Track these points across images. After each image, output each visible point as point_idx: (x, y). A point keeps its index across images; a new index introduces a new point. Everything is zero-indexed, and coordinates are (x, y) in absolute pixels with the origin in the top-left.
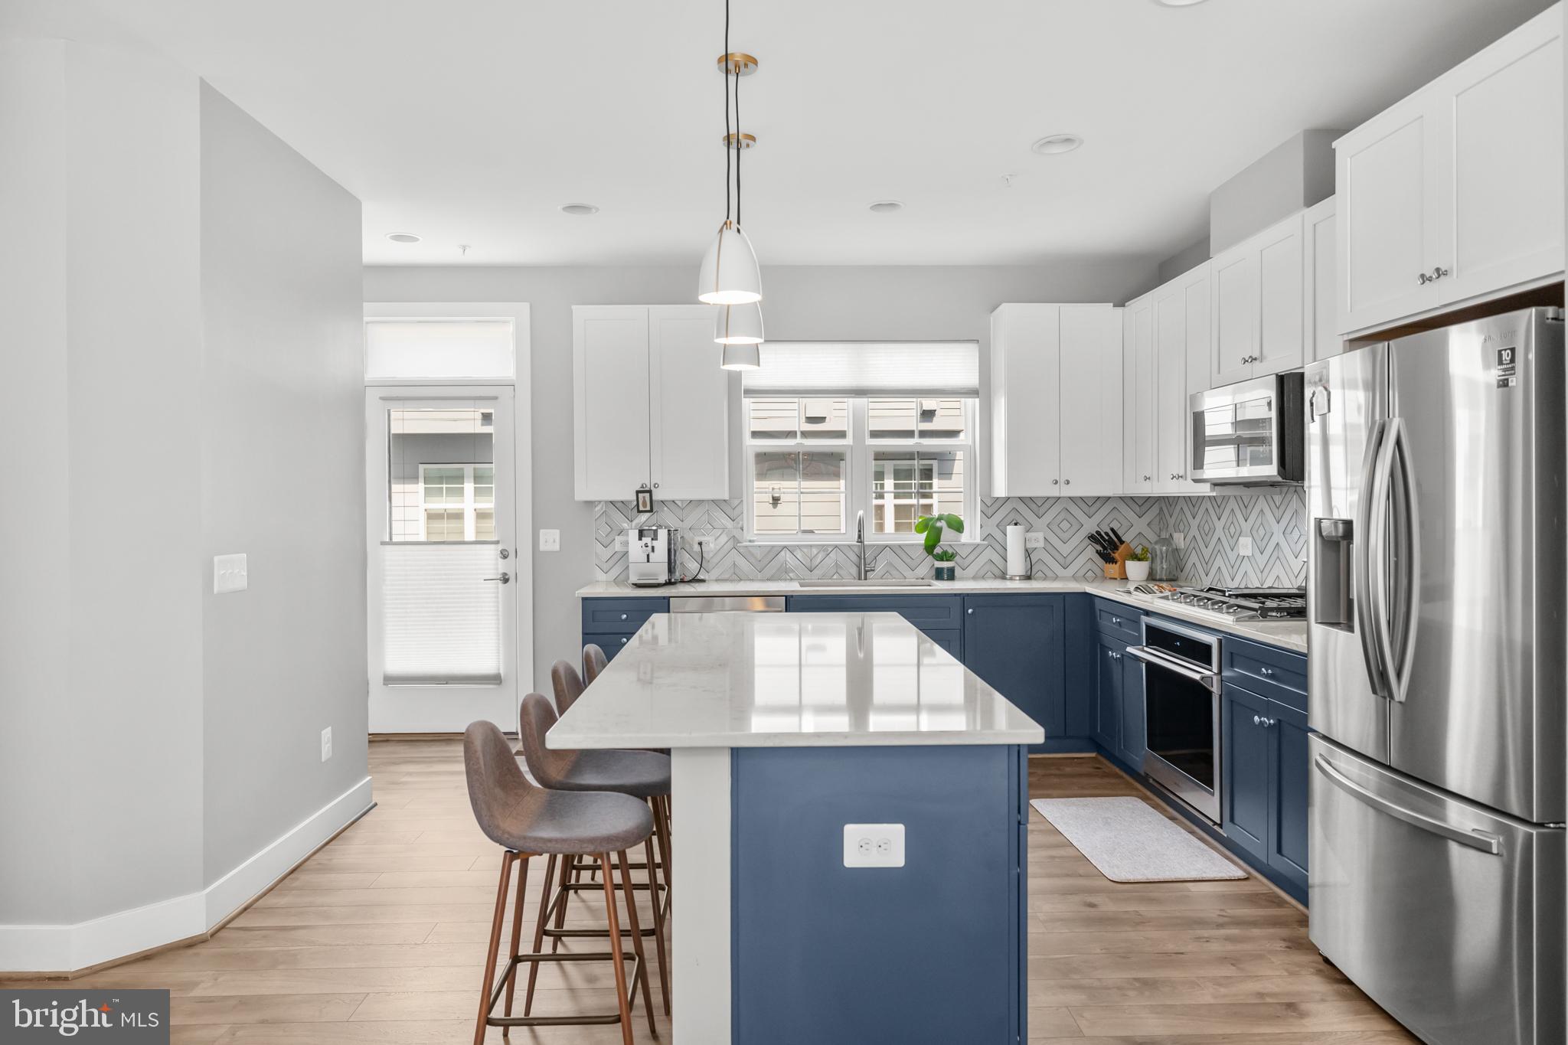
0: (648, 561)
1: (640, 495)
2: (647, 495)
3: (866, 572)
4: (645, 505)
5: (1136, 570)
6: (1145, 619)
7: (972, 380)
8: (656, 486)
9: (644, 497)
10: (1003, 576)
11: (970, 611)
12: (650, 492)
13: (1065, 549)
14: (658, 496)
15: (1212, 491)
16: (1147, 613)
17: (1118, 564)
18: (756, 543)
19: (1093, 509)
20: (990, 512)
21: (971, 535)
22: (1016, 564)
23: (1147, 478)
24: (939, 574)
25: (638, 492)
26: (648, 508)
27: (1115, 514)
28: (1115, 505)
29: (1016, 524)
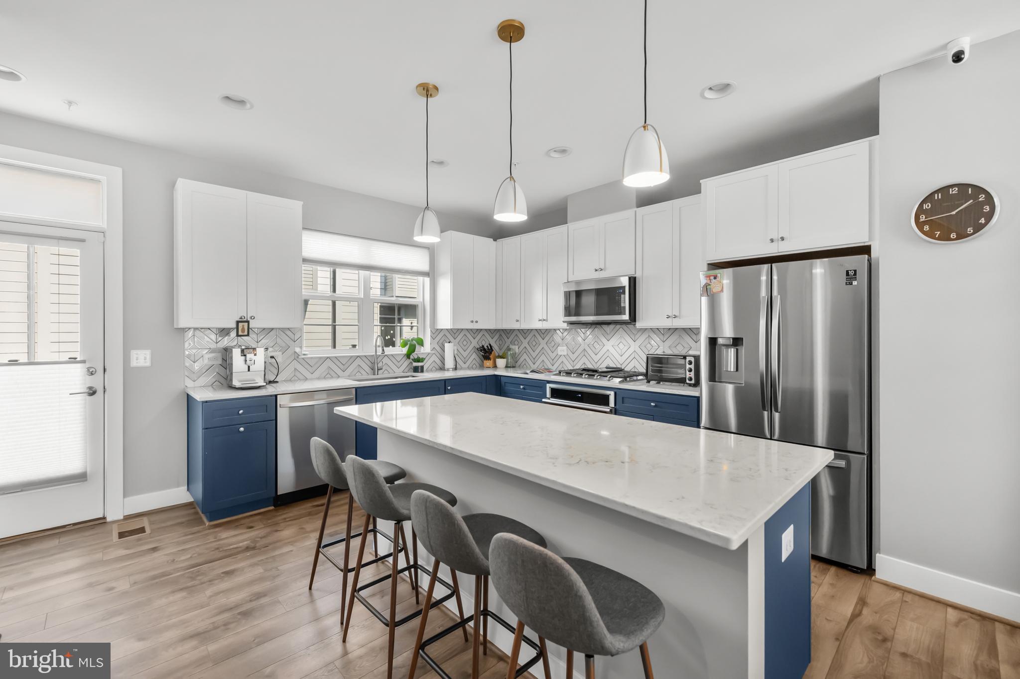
0: (249, 370)
1: (241, 325)
2: (246, 324)
3: (378, 370)
4: (243, 330)
5: (501, 362)
6: (548, 386)
7: (425, 267)
8: (253, 318)
9: (243, 326)
10: (442, 368)
11: (449, 388)
12: (248, 322)
13: (465, 354)
14: (252, 324)
15: (568, 326)
16: (549, 382)
17: (492, 360)
18: (309, 356)
19: (476, 334)
20: (435, 335)
21: (426, 349)
22: (449, 363)
23: (517, 321)
24: (416, 370)
25: (238, 322)
26: (246, 333)
27: (483, 338)
28: (484, 333)
29: (449, 342)
